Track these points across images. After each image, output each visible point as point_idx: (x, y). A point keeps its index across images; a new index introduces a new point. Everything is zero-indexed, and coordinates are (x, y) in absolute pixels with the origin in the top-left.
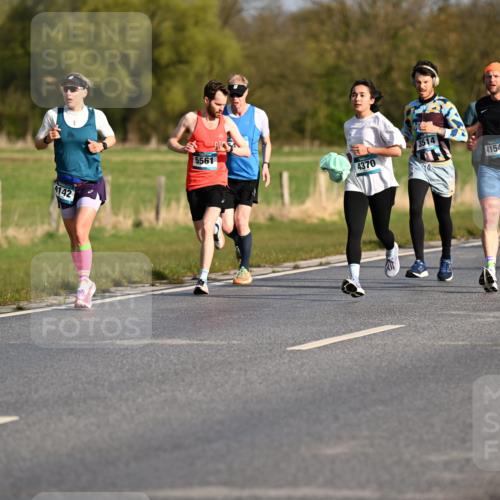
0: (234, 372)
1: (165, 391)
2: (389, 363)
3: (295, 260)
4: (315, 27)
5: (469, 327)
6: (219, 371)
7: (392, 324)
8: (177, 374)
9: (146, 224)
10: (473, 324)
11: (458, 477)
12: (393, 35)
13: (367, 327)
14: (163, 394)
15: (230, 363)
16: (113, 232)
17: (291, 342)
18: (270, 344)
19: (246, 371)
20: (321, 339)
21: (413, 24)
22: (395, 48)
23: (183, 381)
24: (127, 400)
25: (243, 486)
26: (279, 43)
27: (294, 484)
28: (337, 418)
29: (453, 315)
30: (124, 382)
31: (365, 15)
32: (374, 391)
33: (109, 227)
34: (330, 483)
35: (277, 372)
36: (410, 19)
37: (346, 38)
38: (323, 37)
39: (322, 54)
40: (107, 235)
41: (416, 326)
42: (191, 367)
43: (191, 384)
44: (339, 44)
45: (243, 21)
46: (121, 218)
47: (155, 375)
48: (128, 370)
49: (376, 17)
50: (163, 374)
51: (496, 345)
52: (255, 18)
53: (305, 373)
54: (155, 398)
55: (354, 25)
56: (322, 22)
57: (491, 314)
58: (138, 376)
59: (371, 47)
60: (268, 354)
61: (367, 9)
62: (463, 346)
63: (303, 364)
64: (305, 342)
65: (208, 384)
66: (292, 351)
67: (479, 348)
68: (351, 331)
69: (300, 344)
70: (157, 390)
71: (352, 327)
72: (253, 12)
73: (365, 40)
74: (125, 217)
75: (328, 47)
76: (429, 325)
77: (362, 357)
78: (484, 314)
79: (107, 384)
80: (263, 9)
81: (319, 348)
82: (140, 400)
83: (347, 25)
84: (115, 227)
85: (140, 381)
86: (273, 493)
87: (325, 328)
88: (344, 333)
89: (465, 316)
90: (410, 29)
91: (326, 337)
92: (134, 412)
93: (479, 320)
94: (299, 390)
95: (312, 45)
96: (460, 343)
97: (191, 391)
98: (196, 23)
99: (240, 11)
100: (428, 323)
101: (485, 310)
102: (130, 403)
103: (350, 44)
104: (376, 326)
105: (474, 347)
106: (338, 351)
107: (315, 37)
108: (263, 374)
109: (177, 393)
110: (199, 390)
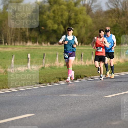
0: (90, 103)
1: (72, 108)
4: (111, 15)
6: (86, 103)
8: (75, 103)
13: (124, 91)
14: (71, 108)
15: (89, 101)
16: (59, 67)
17: (105, 95)
18: (99, 96)
19: (93, 103)
20: (112, 94)
23: (77, 105)
24: (62, 110)
26: (102, 19)
30: (61, 105)
31: (124, 12)
33: (58, 66)
35: (101, 103)
37: (119, 18)
38: (113, 17)
39: (112, 22)
40: (57, 68)
42: (79, 102)
43: (79, 106)
44: (117, 19)
45: (92, 13)
46: (61, 63)
47: (69, 103)
48: (63, 102)
49: (126, 12)
50: (71, 103)
52: (95, 12)
53: (108, 103)
54: (69, 109)
55: (121, 14)
56: (113, 13)
58: (65, 104)
59: (125, 20)
60: (99, 98)
61: (124, 10)
63: (107, 101)
65: (83, 106)
66: (105, 98)
68: (120, 93)
69: (107, 96)
70: (70, 107)
71: (120, 92)
72: (95, 11)
73: (124, 18)
74: (62, 63)
75: (114, 20)
79: (57, 106)
80: (97, 10)
81: (111, 97)
82: (65, 110)
83: (119, 14)
84: (59, 66)
87: (113, 92)
88: (118, 93)
91: (113, 94)
92: (64, 113)
94: (106, 107)
95: (110, 19)
97: (79, 108)
98: (80, 14)
99: (91, 10)
103: (120, 19)
104: (126, 91)
106: (116, 98)
107: (111, 17)
108: (97, 103)
109: (75, 108)
110: (81, 107)
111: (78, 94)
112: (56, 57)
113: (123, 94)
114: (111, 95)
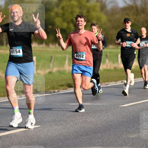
1: (83, 118)
3: (122, 80)
4: (128, 12)
6: (99, 113)
13: (143, 100)
15: (103, 110)
16: (68, 72)
17: (121, 104)
18: (114, 105)
19: (107, 113)
23: (89, 115)
24: (72, 121)
25: (106, 147)
26: (117, 16)
27: (121, 146)
28: (134, 126)
30: (72, 116)
31: (143, 8)
33: (67, 70)
34: (132, 146)
35: (116, 113)
37: (137, 15)
38: (130, 15)
42: (91, 111)
43: (91, 117)
44: (135, 17)
45: (107, 10)
49: (146, 9)
53: (125, 113)
54: (80, 120)
55: (140, 11)
56: (130, 10)
59: (144, 18)
60: (114, 107)
63: (124, 111)
64: (125, 104)
65: (96, 116)
66: (121, 107)
68: (138, 101)
69: (123, 105)
70: (81, 118)
72: (110, 7)
73: (143, 15)
75: (132, 18)
77: (142, 109)
79: (66, 116)
81: (129, 106)
82: (76, 121)
83: (137, 11)
88: (136, 102)
91: (131, 103)
92: (74, 124)
94: (123, 118)
98: (93, 10)
99: (106, 7)
104: (146, 99)
106: (134, 107)
107: (128, 15)
108: (112, 114)
109: (87, 119)
110: (94, 118)
111: (91, 103)
112: (65, 60)
113: (142, 103)
114: (128, 103)
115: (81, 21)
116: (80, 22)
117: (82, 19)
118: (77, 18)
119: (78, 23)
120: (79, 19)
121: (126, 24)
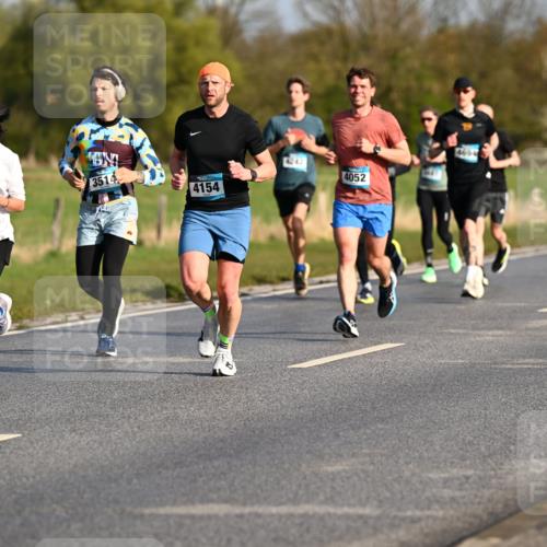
0: (235, 390)
1: (166, 408)
2: (390, 381)
4: (315, 48)
5: (467, 346)
6: (220, 389)
7: (392, 342)
9: (147, 243)
10: (473, 343)
11: (458, 494)
12: (392, 56)
14: (164, 412)
17: (292, 360)
18: (271, 362)
19: (247, 389)
20: (321, 356)
21: (412, 44)
22: (394, 68)
23: (185, 398)
24: (129, 417)
25: (244, 504)
26: (279, 63)
27: (295, 501)
28: (337, 435)
29: (452, 334)
30: (126, 400)
31: (364, 36)
32: (374, 408)
34: (330, 500)
35: (277, 390)
36: (409, 39)
37: (345, 59)
38: (323, 58)
39: (321, 75)
41: (415, 345)
43: (192, 402)
44: (338, 65)
45: (243, 42)
47: (156, 392)
48: (130, 388)
49: (375, 38)
50: (164, 392)
51: (495, 364)
52: (255, 40)
53: (306, 391)
54: (156, 415)
55: (354, 45)
56: (322, 43)
57: (490, 333)
58: (140, 394)
60: (269, 372)
61: (366, 30)
62: (462, 364)
63: (304, 382)
64: (305, 360)
66: (293, 369)
67: (478, 367)
69: (301, 362)
70: (159, 408)
72: (253, 33)
75: (328, 67)
76: (428, 344)
77: (362, 375)
78: (482, 332)
79: (109, 401)
80: (263, 30)
81: (319, 366)
82: (142, 418)
85: (142, 398)
86: (274, 510)
88: (344, 352)
89: (464, 334)
90: (408, 50)
91: (326, 355)
92: (136, 429)
93: (478, 339)
94: (301, 407)
95: (311, 65)
96: (460, 361)
98: (198, 43)
99: (240, 32)
100: (427, 341)
101: (483, 329)
102: (132, 421)
104: (375, 344)
105: (473, 365)
106: (338, 370)
107: (315, 58)
108: (264, 392)
109: (179, 411)
110: (200, 408)
113: (364, 355)
114: (318, 358)
115: (363, 87)
116: (360, 90)
117: (366, 82)
118: (349, 78)
119: (353, 90)
120: (357, 80)
121: (459, 94)
